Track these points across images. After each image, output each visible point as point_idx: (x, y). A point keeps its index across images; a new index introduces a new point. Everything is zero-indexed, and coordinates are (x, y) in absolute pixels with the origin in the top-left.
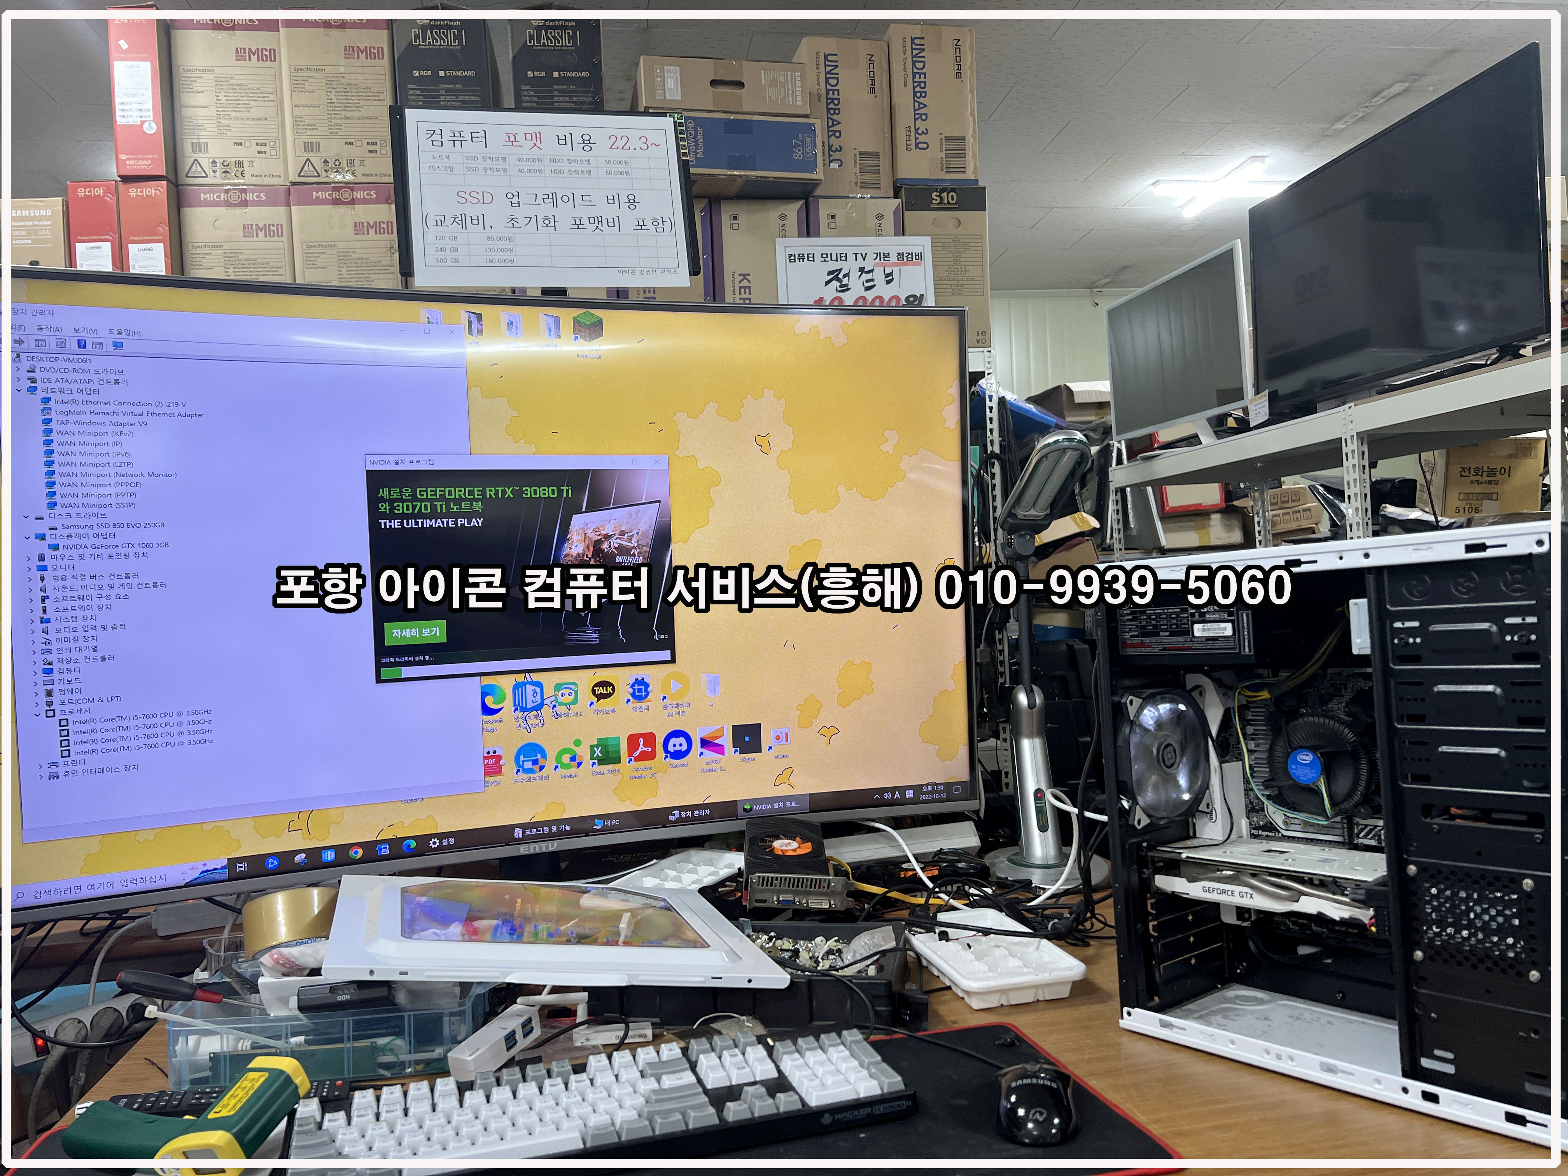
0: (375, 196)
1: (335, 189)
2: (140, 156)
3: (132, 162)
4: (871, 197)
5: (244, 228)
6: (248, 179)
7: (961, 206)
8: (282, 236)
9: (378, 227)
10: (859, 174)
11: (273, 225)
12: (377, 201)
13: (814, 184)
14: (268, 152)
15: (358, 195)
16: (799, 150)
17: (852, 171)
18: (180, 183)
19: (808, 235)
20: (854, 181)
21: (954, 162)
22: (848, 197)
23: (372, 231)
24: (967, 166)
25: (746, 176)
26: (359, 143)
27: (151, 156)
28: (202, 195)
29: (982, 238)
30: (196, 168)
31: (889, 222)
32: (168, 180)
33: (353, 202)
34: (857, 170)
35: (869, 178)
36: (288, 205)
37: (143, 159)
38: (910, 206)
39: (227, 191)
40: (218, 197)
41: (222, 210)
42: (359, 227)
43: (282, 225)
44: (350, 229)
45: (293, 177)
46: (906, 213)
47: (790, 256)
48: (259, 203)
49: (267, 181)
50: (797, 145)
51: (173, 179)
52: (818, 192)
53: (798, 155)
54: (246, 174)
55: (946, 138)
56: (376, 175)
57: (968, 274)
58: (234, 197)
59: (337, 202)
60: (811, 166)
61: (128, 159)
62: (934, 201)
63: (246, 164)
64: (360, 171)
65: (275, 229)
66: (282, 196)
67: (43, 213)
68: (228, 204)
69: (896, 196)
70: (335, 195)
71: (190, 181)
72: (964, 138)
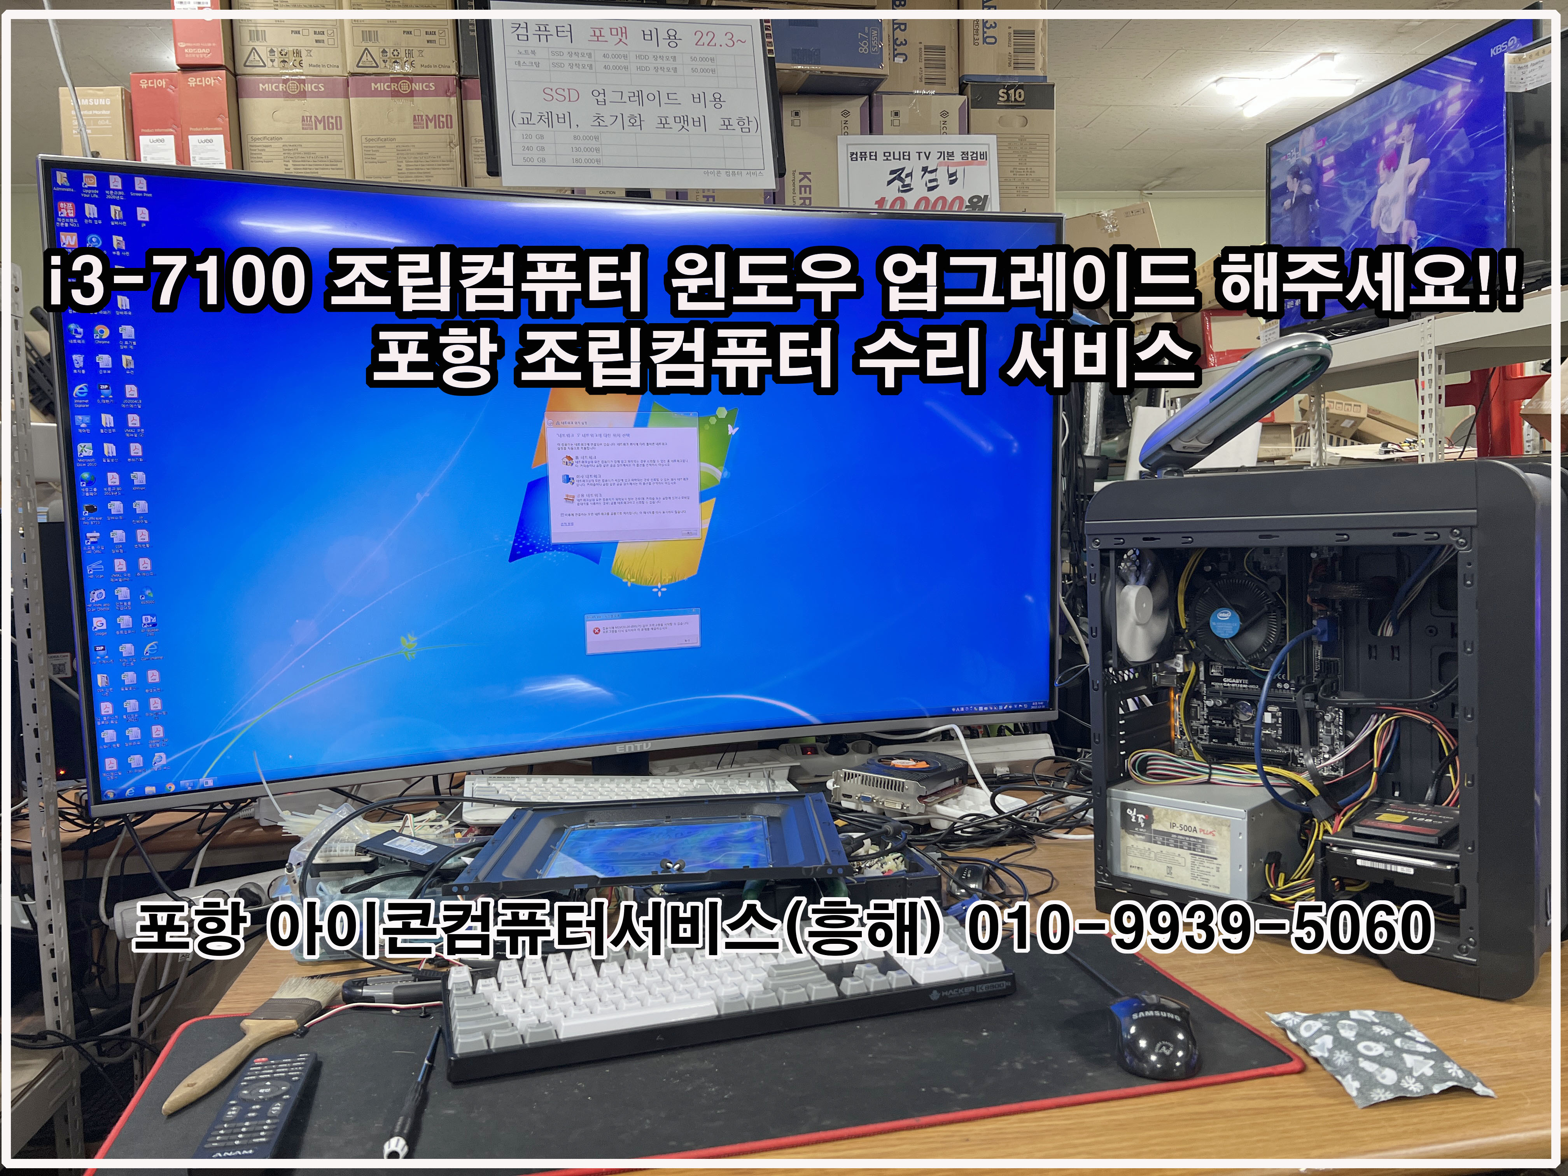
0: (434, 88)
1: (395, 80)
2: (198, 44)
3: (191, 51)
4: (936, 94)
5: (303, 120)
6: (306, 70)
7: (1029, 103)
8: (341, 129)
9: (436, 120)
10: (923, 69)
11: (332, 118)
12: (436, 94)
13: (879, 80)
14: (326, 41)
15: (417, 87)
16: (865, 44)
17: (917, 66)
18: (238, 72)
19: (871, 132)
20: (919, 76)
21: (1023, 58)
22: (912, 93)
23: (430, 124)
24: (1036, 62)
25: (810, 71)
26: (417, 33)
27: (210, 45)
28: (261, 85)
29: (1049, 137)
30: (254, 57)
31: (954, 120)
32: (227, 69)
33: (411, 94)
34: (922, 65)
35: (934, 73)
36: (347, 96)
37: (202, 48)
38: (976, 103)
39: (285, 82)
40: (277, 87)
41: (281, 101)
42: (418, 121)
43: (340, 117)
44: (409, 121)
45: (351, 67)
46: (972, 110)
47: (852, 154)
48: (317, 95)
49: (325, 71)
50: (863, 39)
51: (232, 69)
52: (882, 88)
53: (864, 49)
54: (304, 64)
55: (1015, 32)
56: (435, 66)
57: (1033, 175)
58: (293, 88)
59: (396, 94)
60: (876, 60)
61: (187, 47)
62: (1000, 99)
63: (304, 53)
64: (418, 61)
65: (334, 121)
66: (341, 87)
67: (102, 102)
68: (287, 95)
69: (961, 92)
70: (394, 86)
71: (249, 70)
72: (1033, 33)
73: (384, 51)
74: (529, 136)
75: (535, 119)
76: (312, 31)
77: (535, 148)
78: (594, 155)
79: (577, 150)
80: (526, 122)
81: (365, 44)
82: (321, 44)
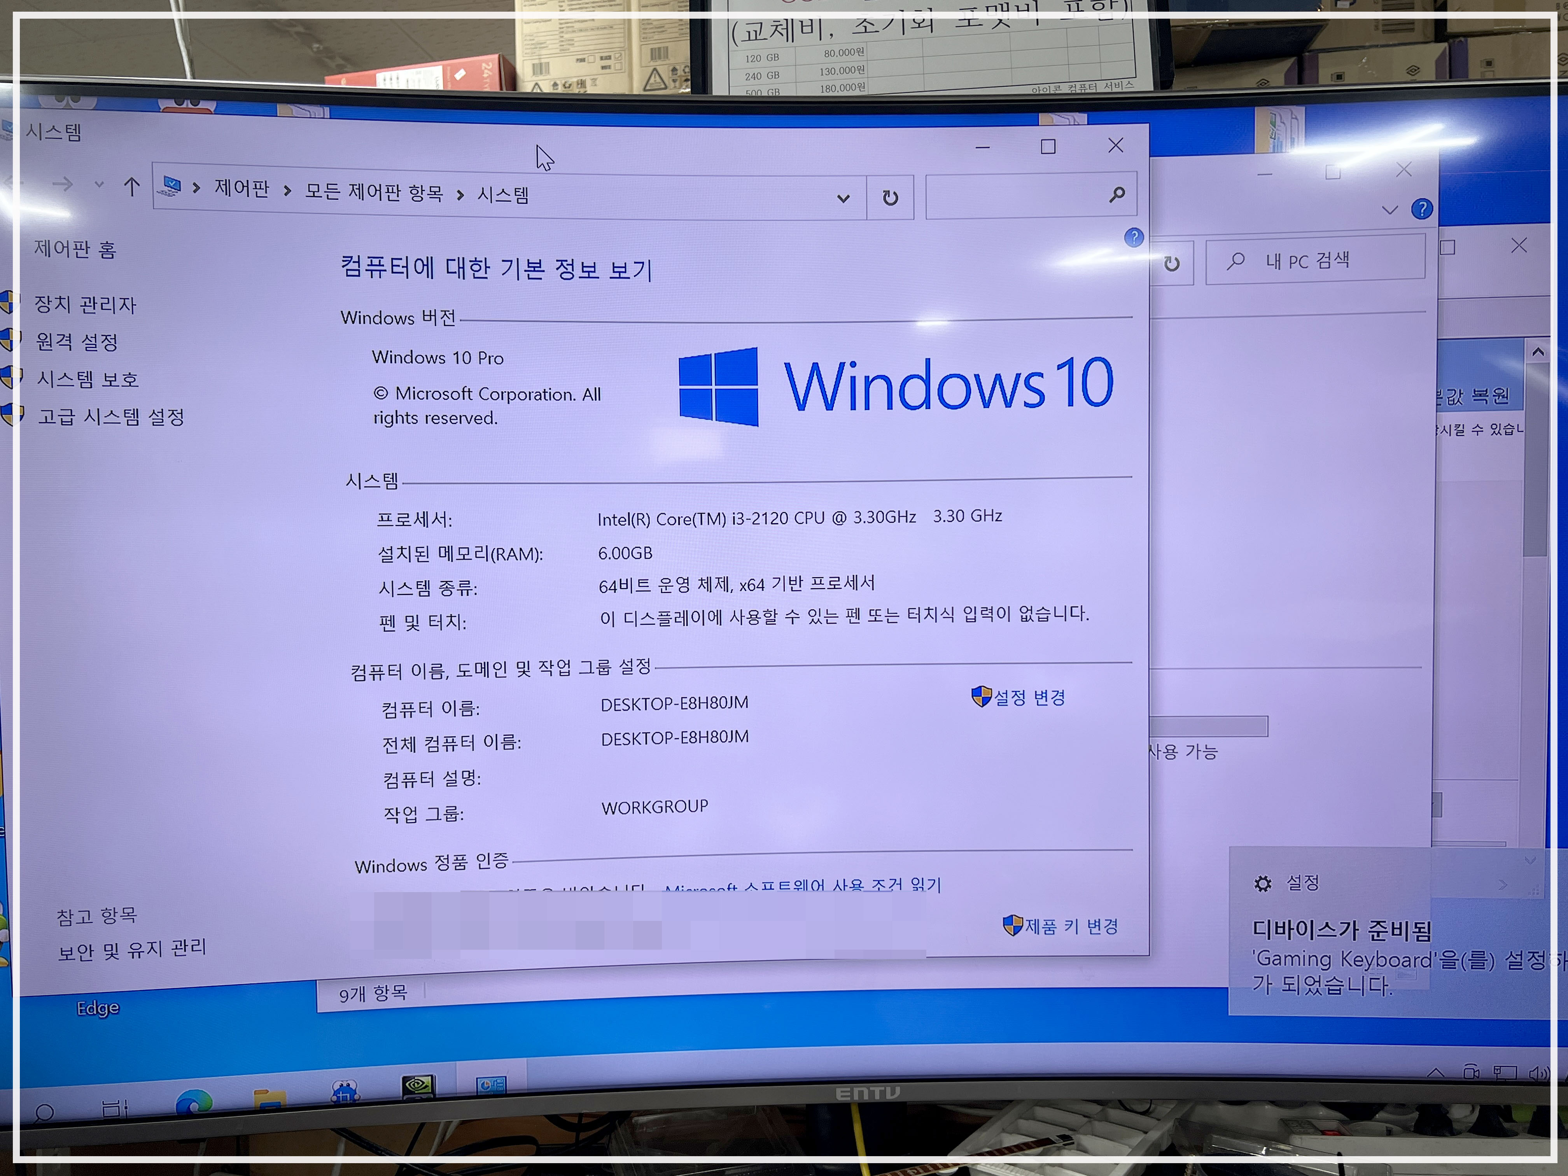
73: (674, 70)
74: (756, 58)
75: (767, 31)
76: (598, 56)
77: (764, 75)
78: (856, 78)
79: (829, 71)
80: (753, 37)
81: (653, 64)
82: (607, 71)
